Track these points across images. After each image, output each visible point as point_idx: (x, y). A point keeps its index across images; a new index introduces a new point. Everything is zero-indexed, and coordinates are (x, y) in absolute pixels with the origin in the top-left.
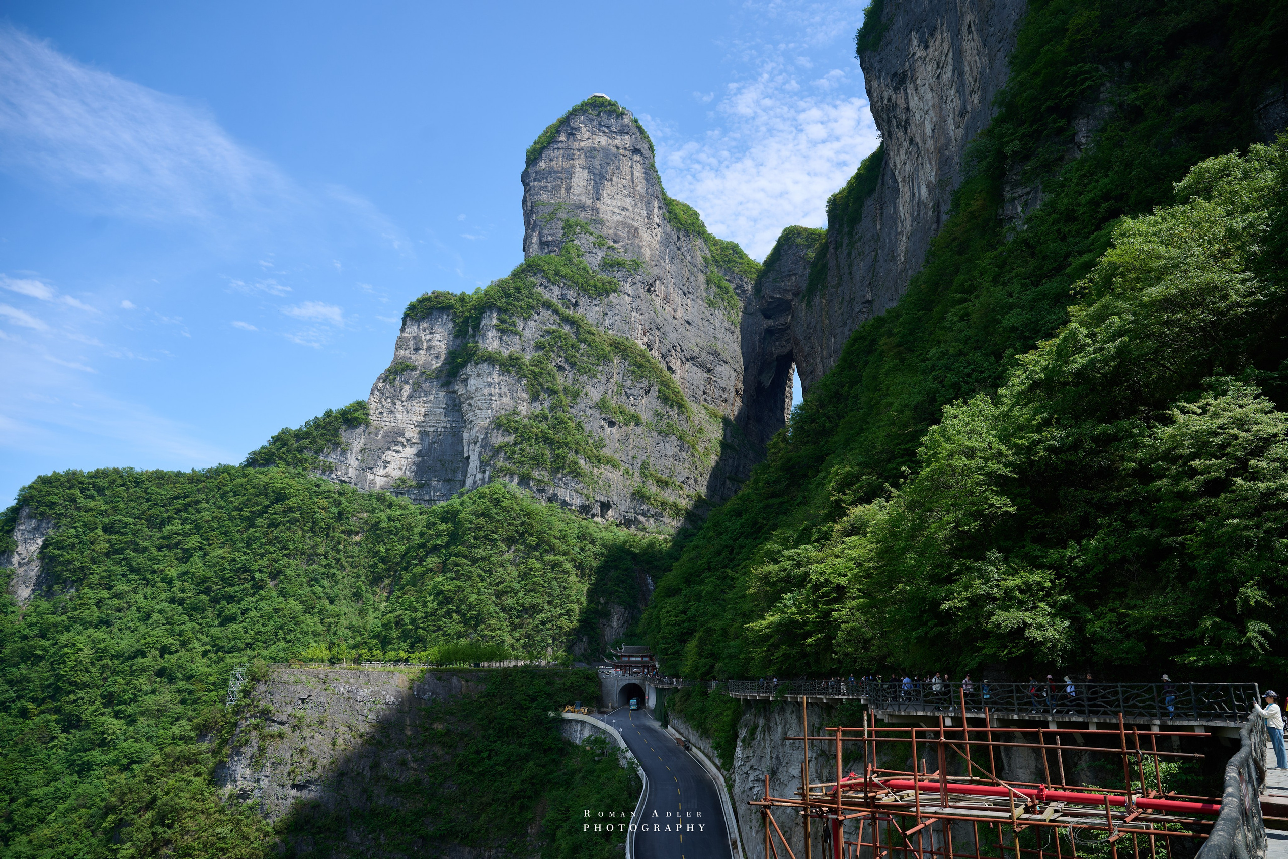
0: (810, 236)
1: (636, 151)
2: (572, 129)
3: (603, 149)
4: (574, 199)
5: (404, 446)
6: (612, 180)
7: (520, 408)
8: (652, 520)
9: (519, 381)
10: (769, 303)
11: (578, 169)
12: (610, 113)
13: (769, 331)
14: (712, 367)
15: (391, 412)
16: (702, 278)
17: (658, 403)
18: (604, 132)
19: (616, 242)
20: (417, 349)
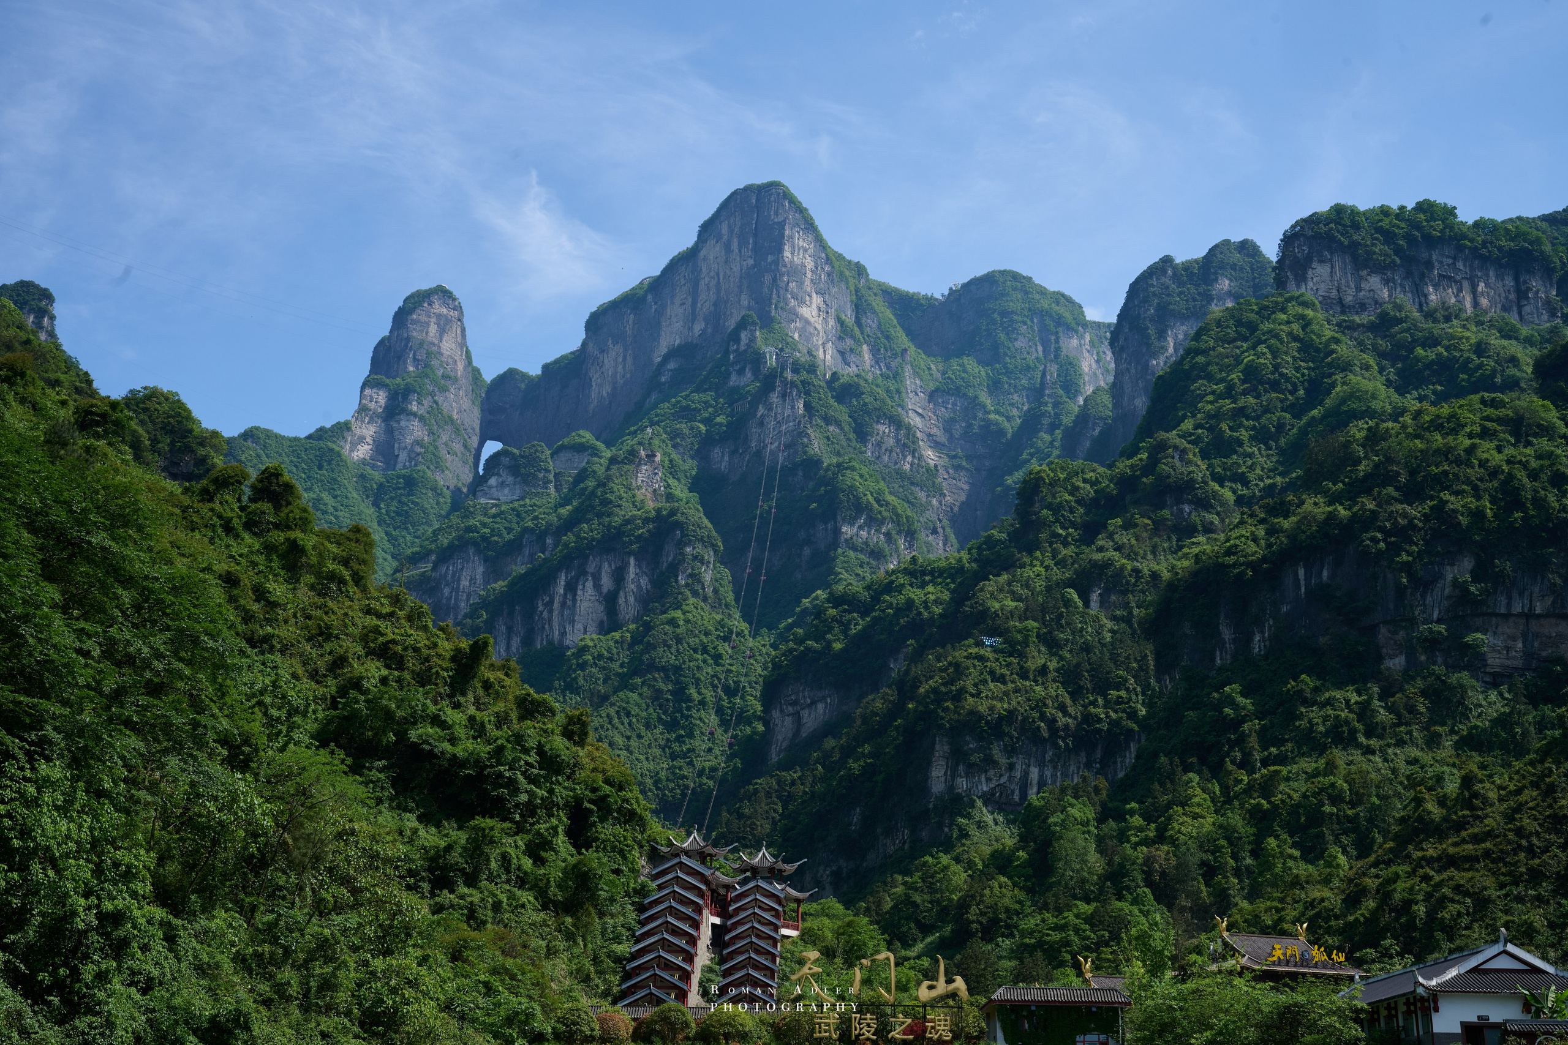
0: (524, 376)
1: (459, 320)
2: (431, 302)
3: (445, 315)
4: (430, 339)
6: (447, 332)
7: (425, 438)
9: (425, 426)
11: (432, 324)
12: (450, 297)
15: (360, 428)
16: (471, 388)
18: (446, 307)
19: (447, 365)
20: (371, 401)
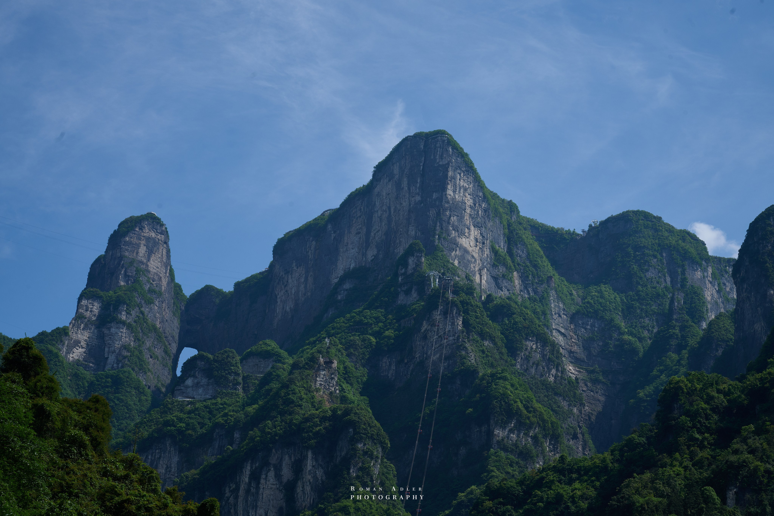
1: (165, 243)
2: (142, 227)
3: (153, 238)
4: (139, 258)
5: (79, 348)
7: (131, 344)
9: (132, 333)
11: (142, 245)
12: (158, 223)
15: (76, 333)
16: (172, 301)
18: (154, 231)
19: (153, 281)
20: (87, 311)
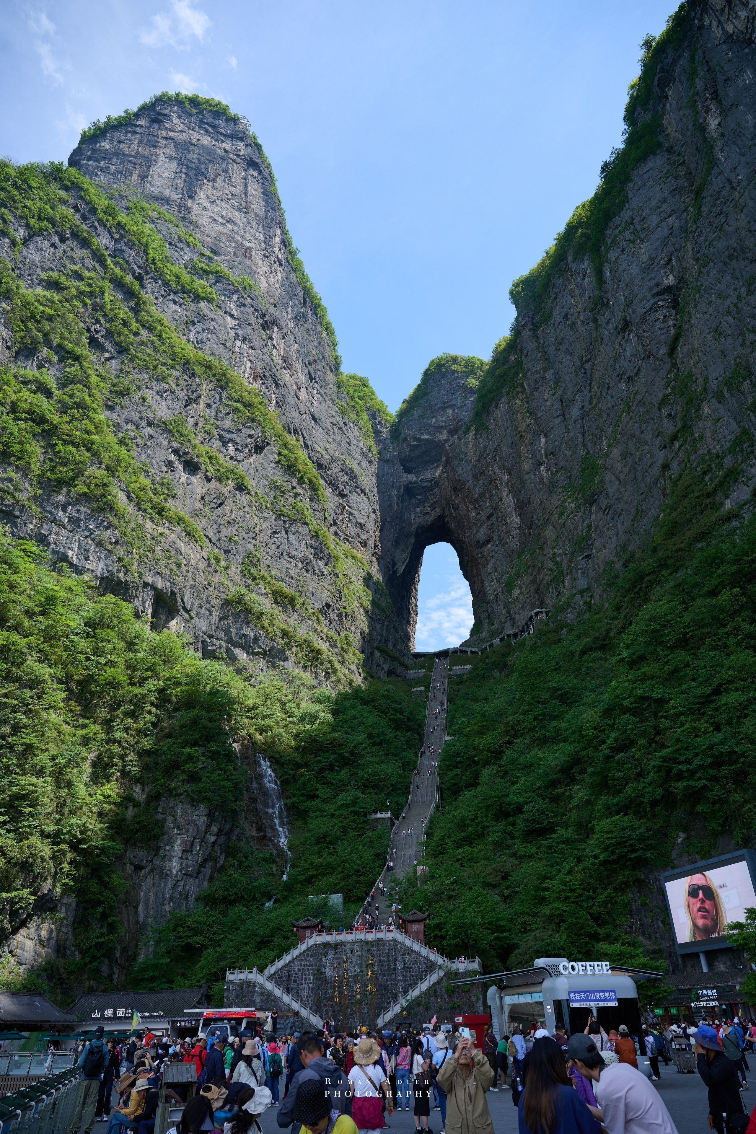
0: (471, 362)
1: (252, 161)
2: (160, 116)
3: (204, 146)
4: (151, 189)
6: (214, 181)
8: (262, 663)
10: (413, 448)
11: (162, 157)
13: (409, 491)
14: (346, 492)
17: (278, 471)
18: (207, 131)
19: (215, 252)
